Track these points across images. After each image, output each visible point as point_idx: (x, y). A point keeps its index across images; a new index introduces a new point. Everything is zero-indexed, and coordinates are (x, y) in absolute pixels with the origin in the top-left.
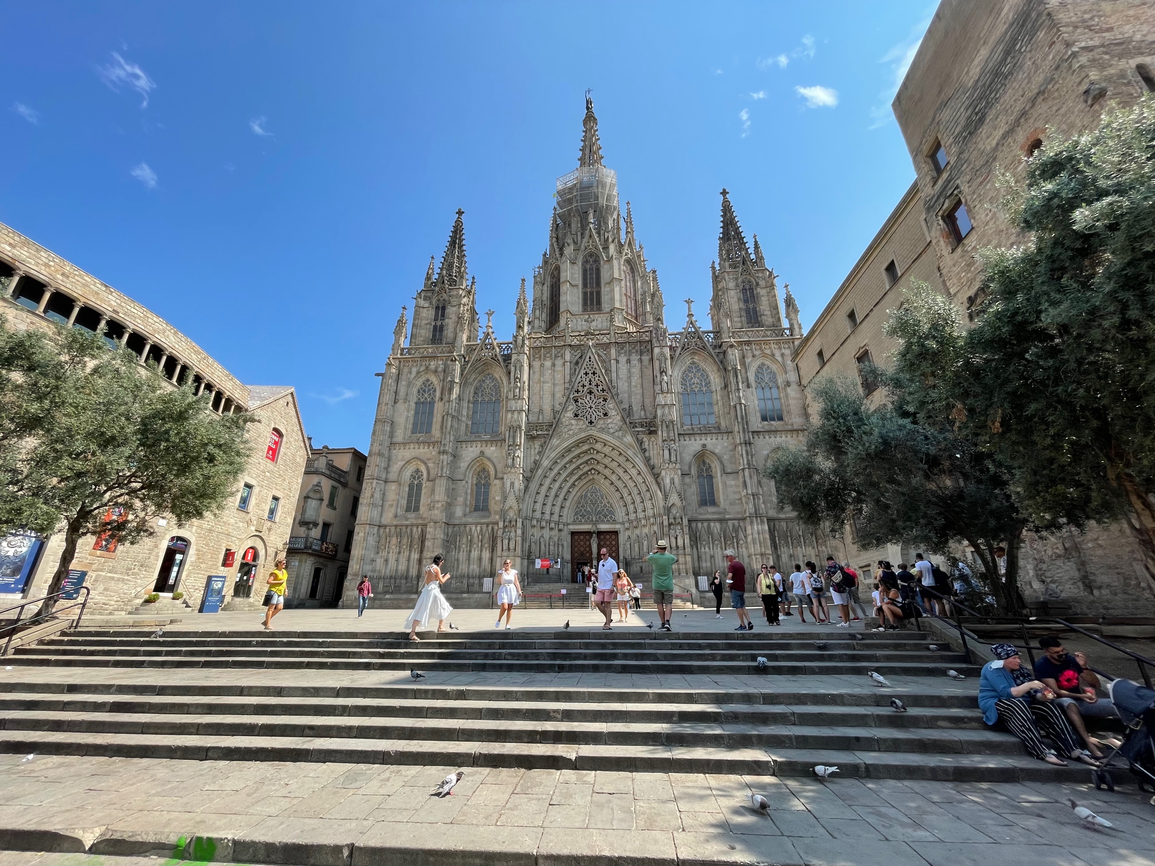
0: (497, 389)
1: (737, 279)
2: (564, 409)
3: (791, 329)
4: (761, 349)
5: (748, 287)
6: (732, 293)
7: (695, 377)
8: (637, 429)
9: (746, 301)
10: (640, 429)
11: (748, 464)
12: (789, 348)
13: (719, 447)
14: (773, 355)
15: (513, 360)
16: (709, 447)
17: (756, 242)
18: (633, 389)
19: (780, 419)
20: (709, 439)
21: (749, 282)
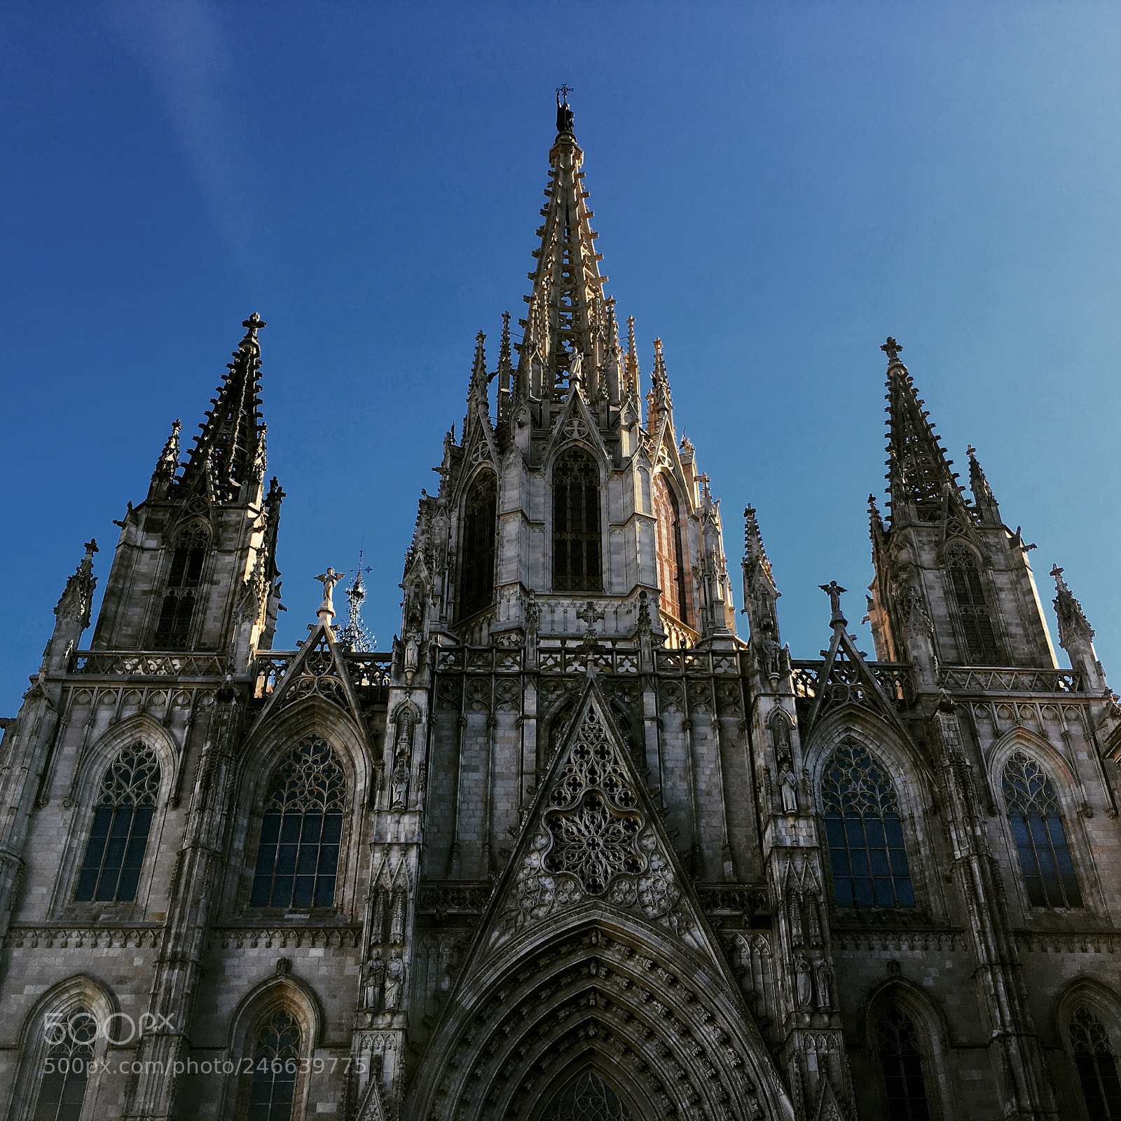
0: (336, 780)
1: (938, 544)
2: (525, 846)
3: (1079, 673)
4: (1010, 717)
5: (964, 566)
6: (930, 576)
7: (857, 779)
8: (719, 912)
9: (962, 599)
10: (727, 912)
11: (1014, 1022)
12: (1077, 718)
13: (933, 971)
14: (1043, 735)
15: (391, 705)
16: (909, 971)
17: (974, 465)
18: (702, 800)
19: (1077, 901)
20: (905, 947)
21: (968, 554)
